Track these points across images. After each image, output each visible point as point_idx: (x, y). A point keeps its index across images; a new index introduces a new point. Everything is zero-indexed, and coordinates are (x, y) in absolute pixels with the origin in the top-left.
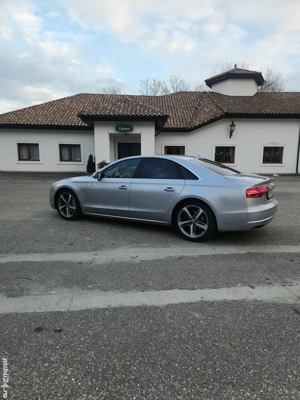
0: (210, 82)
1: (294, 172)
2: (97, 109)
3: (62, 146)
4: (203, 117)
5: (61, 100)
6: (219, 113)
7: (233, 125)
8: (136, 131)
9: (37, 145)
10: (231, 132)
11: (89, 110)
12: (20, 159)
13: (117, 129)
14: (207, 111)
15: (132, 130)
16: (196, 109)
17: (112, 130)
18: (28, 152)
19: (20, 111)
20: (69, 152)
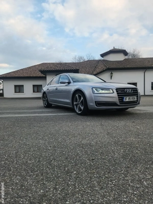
0: (102, 55)
1: (143, 94)
3: (34, 86)
4: (98, 71)
6: (105, 68)
10: (111, 77)
12: (15, 92)
14: (100, 68)
16: (95, 67)
18: (19, 89)
19: (16, 71)
20: (37, 88)
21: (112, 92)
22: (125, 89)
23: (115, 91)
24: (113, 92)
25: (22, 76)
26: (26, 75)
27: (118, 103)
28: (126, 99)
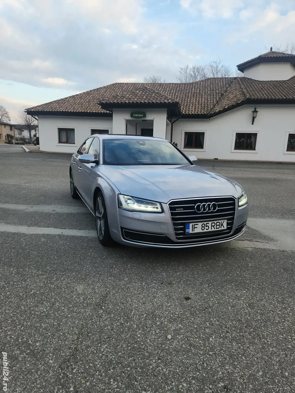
0: (242, 68)
2: (115, 97)
3: (93, 131)
4: (226, 103)
5: (98, 89)
6: (242, 98)
7: (255, 111)
8: (149, 117)
9: (73, 130)
10: (254, 118)
11: (108, 98)
12: (60, 142)
13: (132, 116)
14: (231, 96)
15: (145, 116)
16: (222, 95)
17: (128, 117)
18: (66, 135)
19: (62, 100)
21: (159, 210)
22: (195, 202)
23: (166, 207)
24: (163, 211)
25: (71, 110)
26: (80, 110)
27: (173, 238)
28: (194, 228)
